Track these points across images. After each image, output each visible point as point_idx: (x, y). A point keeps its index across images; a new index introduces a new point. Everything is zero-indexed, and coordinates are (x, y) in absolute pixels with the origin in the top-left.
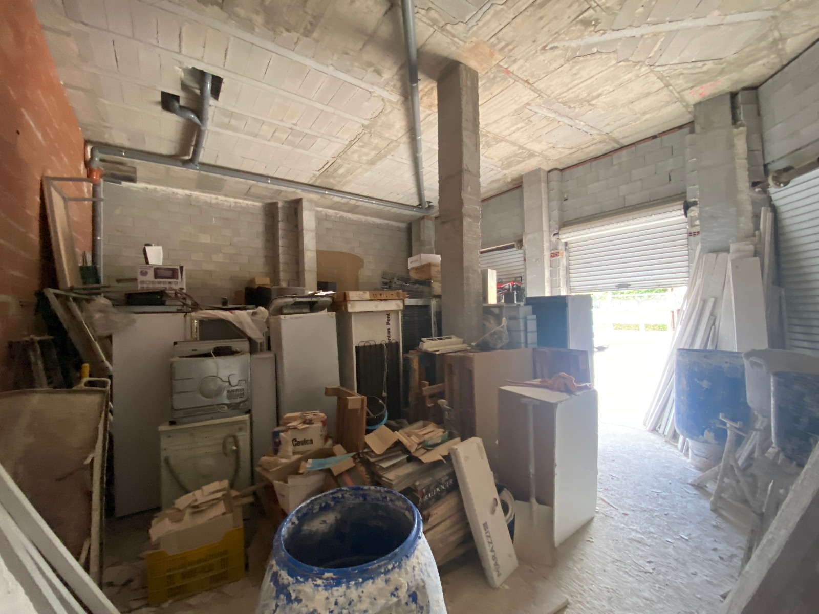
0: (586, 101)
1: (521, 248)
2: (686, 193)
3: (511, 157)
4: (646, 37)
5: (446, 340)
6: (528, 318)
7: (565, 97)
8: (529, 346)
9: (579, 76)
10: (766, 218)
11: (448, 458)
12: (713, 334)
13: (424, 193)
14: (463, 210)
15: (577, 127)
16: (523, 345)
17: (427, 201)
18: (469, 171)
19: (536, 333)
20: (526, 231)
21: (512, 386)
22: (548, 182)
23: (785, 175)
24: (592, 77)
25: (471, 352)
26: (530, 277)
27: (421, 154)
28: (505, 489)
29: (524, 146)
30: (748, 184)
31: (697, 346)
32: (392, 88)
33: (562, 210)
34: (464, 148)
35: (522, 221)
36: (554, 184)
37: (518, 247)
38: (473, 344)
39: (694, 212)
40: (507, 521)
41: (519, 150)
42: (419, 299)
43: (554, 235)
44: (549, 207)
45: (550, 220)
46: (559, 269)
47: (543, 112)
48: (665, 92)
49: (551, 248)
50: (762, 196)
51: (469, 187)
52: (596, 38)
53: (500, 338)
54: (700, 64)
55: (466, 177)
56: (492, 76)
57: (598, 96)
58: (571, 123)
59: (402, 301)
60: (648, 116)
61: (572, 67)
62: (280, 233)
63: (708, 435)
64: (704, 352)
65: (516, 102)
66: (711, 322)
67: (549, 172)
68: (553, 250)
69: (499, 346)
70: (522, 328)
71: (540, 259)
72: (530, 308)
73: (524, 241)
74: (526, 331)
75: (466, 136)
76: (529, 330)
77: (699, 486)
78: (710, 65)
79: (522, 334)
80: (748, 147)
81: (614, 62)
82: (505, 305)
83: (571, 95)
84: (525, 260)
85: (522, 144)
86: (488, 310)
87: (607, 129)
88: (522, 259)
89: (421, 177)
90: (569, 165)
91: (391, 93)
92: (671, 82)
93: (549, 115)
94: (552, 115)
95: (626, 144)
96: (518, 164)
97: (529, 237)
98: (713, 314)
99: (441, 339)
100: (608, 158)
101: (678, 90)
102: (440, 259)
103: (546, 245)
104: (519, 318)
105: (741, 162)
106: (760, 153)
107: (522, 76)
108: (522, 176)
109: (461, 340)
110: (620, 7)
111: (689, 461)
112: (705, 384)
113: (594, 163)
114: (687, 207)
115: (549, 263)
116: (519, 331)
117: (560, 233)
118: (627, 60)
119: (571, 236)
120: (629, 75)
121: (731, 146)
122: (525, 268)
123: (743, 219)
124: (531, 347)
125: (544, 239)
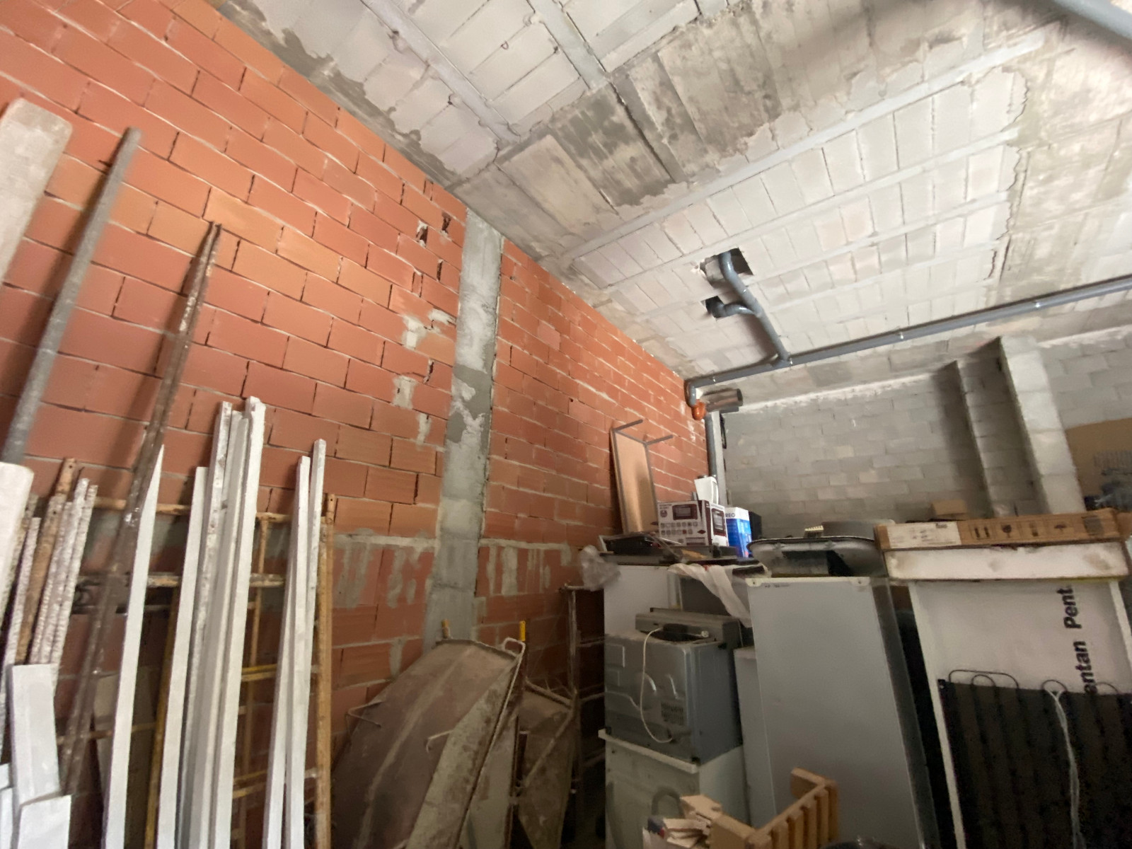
32: (1004, 33)
62: (973, 415)
91: (1011, 42)
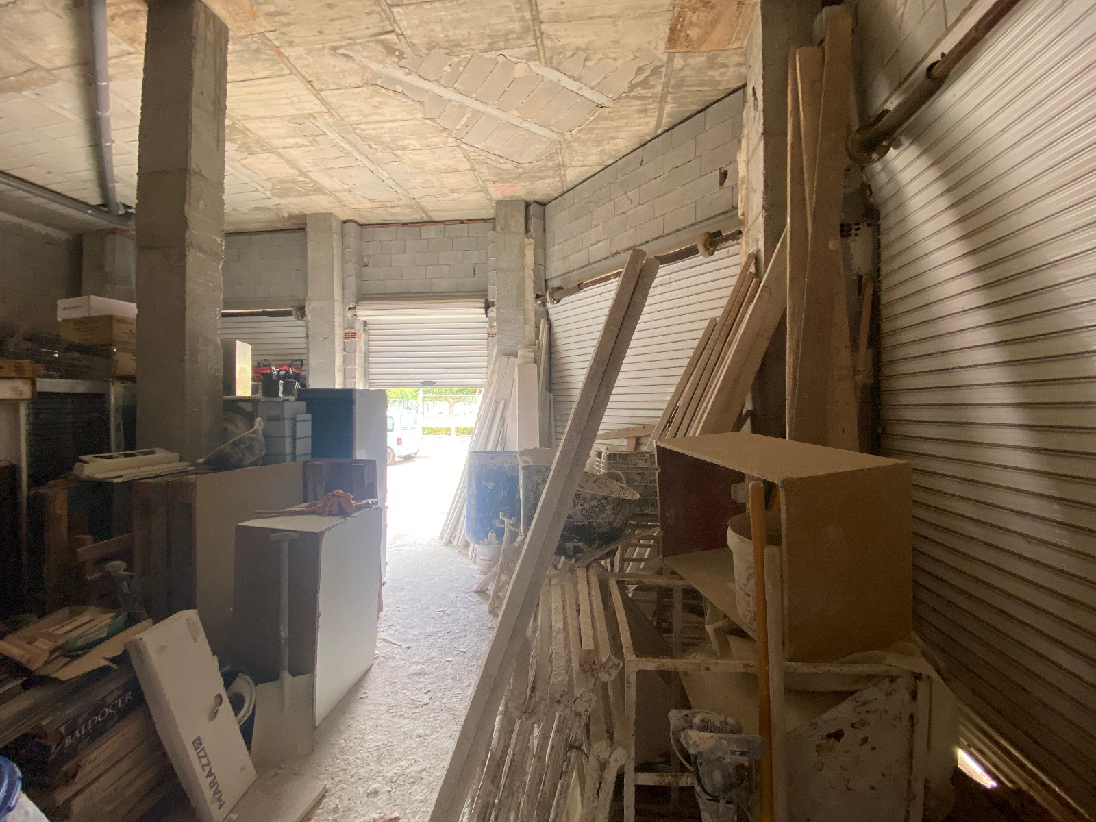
0: (390, 147)
1: (302, 318)
2: (487, 291)
3: (286, 182)
4: (453, 103)
5: (142, 457)
6: (298, 419)
7: (364, 130)
8: (297, 458)
9: (380, 111)
10: (544, 329)
11: (123, 659)
12: (502, 437)
13: (114, 187)
14: (186, 237)
15: (379, 175)
16: (288, 458)
17: (124, 205)
18: (202, 176)
19: (310, 440)
20: (309, 295)
21: (260, 518)
22: (343, 235)
23: (559, 293)
24: (396, 121)
25: (192, 474)
26: (314, 362)
27: (107, 114)
28: (241, 674)
29: (308, 173)
30: (533, 296)
31: (489, 449)
33: (360, 277)
34: (193, 135)
35: (305, 281)
36: (352, 242)
37: (298, 316)
38: (201, 461)
39: (493, 312)
40: (239, 723)
41: (299, 175)
42: (80, 381)
43: (350, 309)
44: (343, 270)
45: (344, 288)
46: (355, 355)
47: (333, 136)
48: (470, 176)
49: (346, 326)
50: (542, 309)
51: (201, 202)
52: (399, 74)
53: (250, 448)
54: (502, 161)
55: (195, 184)
56: (254, 46)
57: (404, 148)
58: (372, 168)
59: (29, 382)
60: (456, 195)
61: (371, 97)
63: (492, 536)
64: (494, 454)
65: (292, 103)
66: (501, 424)
67: (345, 222)
68: (347, 328)
69: (246, 463)
70: (288, 432)
71: (330, 338)
72: (302, 404)
73: (306, 309)
74: (294, 437)
75: (198, 118)
76: (298, 435)
77: (482, 592)
78: (509, 165)
79: (288, 442)
80: (535, 261)
81: (419, 115)
82: (263, 399)
83: (369, 130)
84: (307, 337)
85: (305, 170)
86: (234, 407)
87: (415, 194)
88: (305, 335)
89: (107, 156)
90: (371, 223)
92: (477, 167)
93: (343, 144)
94: (347, 147)
95: (436, 219)
96: (297, 196)
97: (315, 304)
98: (502, 416)
99: (133, 455)
100: (415, 229)
101: (483, 179)
102: (136, 311)
103: (338, 320)
104: (284, 419)
105: (529, 273)
106: (542, 267)
107: (302, 71)
108: (305, 215)
109: (176, 455)
110: (427, 52)
111: (476, 567)
112: (491, 485)
113: (400, 230)
114: (488, 306)
115: (342, 345)
116: (284, 437)
117: (357, 308)
118: (433, 119)
119: (370, 314)
120: (436, 140)
121: (522, 255)
122: (307, 349)
123: (528, 327)
124: (300, 459)
125: (336, 312)
